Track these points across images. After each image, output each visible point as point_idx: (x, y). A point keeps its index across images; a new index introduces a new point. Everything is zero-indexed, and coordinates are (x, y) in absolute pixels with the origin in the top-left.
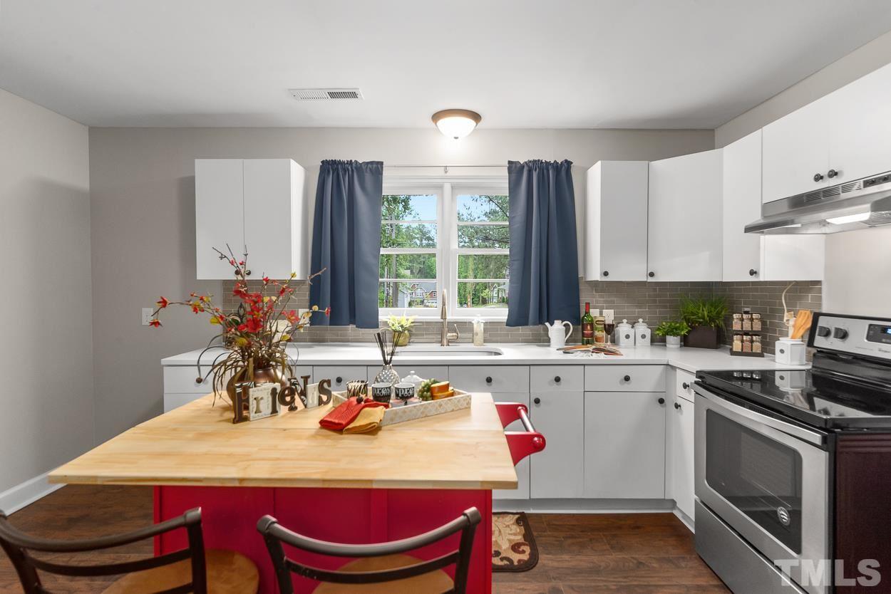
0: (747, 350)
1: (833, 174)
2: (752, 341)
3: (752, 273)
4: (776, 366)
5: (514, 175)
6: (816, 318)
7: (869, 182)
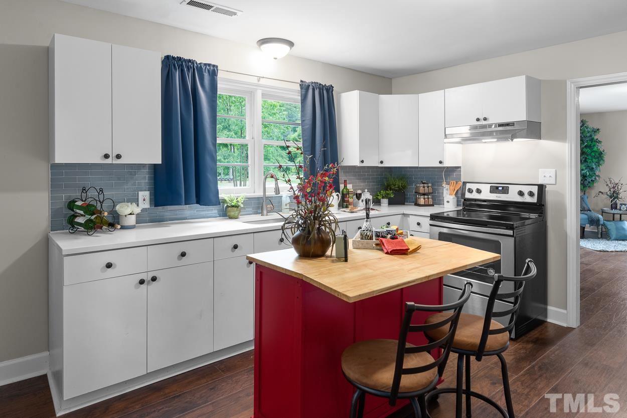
0: (427, 203)
1: (485, 119)
2: (428, 198)
3: (441, 162)
4: (445, 210)
5: (303, 90)
6: (465, 184)
7: (501, 125)
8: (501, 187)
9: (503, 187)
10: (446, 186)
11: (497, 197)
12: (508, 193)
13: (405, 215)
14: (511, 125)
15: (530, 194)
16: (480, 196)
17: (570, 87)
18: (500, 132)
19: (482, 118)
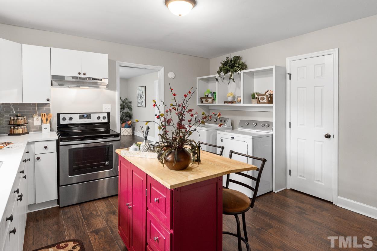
6: (58, 115)
7: (93, 79)
8: (86, 115)
9: (87, 115)
10: (37, 117)
11: (84, 121)
12: (91, 118)
13: (29, 143)
14: (100, 80)
15: (104, 118)
16: (73, 122)
17: (118, 65)
18: (93, 83)
19: (82, 73)
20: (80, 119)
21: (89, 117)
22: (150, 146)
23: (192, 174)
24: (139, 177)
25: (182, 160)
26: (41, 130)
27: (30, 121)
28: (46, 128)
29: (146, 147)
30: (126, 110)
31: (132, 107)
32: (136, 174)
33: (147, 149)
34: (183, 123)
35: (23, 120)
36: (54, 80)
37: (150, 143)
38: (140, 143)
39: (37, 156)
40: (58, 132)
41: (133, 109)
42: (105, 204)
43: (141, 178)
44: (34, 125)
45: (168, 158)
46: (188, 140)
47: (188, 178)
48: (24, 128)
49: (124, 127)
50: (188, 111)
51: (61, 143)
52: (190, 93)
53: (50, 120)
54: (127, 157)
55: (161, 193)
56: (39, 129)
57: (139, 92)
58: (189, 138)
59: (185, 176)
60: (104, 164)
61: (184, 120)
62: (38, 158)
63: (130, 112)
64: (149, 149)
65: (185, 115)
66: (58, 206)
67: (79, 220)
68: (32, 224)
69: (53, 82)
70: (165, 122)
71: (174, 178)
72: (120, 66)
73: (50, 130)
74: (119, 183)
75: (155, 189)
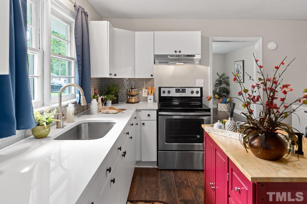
1: (180, 52)
6: (160, 88)
7: (188, 56)
8: (181, 89)
10: (145, 90)
11: (180, 95)
12: (185, 92)
13: (137, 111)
14: (193, 56)
15: (197, 92)
16: (170, 95)
17: (210, 40)
18: (187, 60)
19: (178, 51)
20: (176, 92)
21: (184, 91)
22: (236, 125)
23: (287, 169)
24: (222, 158)
25: (273, 148)
26: (147, 101)
27: (140, 93)
28: (150, 99)
29: (231, 126)
30: (223, 86)
31: (230, 83)
32: (218, 153)
33: (232, 128)
34: (275, 101)
35: (135, 92)
36: (156, 59)
37: (237, 122)
38: (225, 120)
39: (143, 122)
40: (159, 103)
41: (230, 85)
42: (195, 176)
43: (223, 159)
44: (143, 96)
45: (253, 142)
46: (281, 123)
47: (279, 173)
48: (136, 98)
49: (221, 103)
50: (282, 86)
51: (160, 113)
52: (282, 63)
53: (154, 92)
54: (211, 134)
55: (242, 183)
56: (146, 99)
57: (236, 66)
58: (284, 121)
59: (275, 169)
60: (196, 137)
61: (277, 98)
62: (143, 124)
63: (227, 87)
64: (235, 128)
65: (277, 92)
66: (158, 167)
67: (172, 185)
68: (137, 177)
69: (156, 60)
70: (250, 99)
71: (258, 168)
72: (213, 41)
73: (154, 101)
74: (205, 159)
75: (236, 176)
